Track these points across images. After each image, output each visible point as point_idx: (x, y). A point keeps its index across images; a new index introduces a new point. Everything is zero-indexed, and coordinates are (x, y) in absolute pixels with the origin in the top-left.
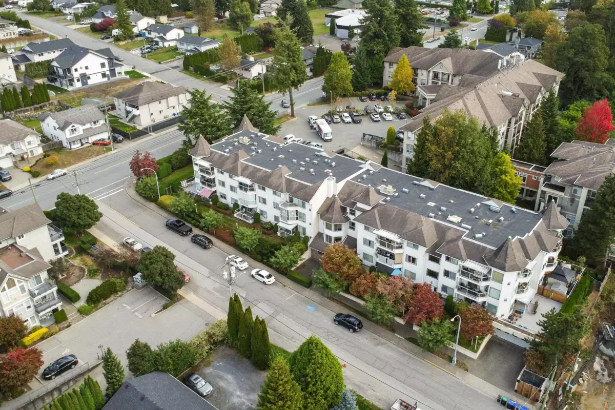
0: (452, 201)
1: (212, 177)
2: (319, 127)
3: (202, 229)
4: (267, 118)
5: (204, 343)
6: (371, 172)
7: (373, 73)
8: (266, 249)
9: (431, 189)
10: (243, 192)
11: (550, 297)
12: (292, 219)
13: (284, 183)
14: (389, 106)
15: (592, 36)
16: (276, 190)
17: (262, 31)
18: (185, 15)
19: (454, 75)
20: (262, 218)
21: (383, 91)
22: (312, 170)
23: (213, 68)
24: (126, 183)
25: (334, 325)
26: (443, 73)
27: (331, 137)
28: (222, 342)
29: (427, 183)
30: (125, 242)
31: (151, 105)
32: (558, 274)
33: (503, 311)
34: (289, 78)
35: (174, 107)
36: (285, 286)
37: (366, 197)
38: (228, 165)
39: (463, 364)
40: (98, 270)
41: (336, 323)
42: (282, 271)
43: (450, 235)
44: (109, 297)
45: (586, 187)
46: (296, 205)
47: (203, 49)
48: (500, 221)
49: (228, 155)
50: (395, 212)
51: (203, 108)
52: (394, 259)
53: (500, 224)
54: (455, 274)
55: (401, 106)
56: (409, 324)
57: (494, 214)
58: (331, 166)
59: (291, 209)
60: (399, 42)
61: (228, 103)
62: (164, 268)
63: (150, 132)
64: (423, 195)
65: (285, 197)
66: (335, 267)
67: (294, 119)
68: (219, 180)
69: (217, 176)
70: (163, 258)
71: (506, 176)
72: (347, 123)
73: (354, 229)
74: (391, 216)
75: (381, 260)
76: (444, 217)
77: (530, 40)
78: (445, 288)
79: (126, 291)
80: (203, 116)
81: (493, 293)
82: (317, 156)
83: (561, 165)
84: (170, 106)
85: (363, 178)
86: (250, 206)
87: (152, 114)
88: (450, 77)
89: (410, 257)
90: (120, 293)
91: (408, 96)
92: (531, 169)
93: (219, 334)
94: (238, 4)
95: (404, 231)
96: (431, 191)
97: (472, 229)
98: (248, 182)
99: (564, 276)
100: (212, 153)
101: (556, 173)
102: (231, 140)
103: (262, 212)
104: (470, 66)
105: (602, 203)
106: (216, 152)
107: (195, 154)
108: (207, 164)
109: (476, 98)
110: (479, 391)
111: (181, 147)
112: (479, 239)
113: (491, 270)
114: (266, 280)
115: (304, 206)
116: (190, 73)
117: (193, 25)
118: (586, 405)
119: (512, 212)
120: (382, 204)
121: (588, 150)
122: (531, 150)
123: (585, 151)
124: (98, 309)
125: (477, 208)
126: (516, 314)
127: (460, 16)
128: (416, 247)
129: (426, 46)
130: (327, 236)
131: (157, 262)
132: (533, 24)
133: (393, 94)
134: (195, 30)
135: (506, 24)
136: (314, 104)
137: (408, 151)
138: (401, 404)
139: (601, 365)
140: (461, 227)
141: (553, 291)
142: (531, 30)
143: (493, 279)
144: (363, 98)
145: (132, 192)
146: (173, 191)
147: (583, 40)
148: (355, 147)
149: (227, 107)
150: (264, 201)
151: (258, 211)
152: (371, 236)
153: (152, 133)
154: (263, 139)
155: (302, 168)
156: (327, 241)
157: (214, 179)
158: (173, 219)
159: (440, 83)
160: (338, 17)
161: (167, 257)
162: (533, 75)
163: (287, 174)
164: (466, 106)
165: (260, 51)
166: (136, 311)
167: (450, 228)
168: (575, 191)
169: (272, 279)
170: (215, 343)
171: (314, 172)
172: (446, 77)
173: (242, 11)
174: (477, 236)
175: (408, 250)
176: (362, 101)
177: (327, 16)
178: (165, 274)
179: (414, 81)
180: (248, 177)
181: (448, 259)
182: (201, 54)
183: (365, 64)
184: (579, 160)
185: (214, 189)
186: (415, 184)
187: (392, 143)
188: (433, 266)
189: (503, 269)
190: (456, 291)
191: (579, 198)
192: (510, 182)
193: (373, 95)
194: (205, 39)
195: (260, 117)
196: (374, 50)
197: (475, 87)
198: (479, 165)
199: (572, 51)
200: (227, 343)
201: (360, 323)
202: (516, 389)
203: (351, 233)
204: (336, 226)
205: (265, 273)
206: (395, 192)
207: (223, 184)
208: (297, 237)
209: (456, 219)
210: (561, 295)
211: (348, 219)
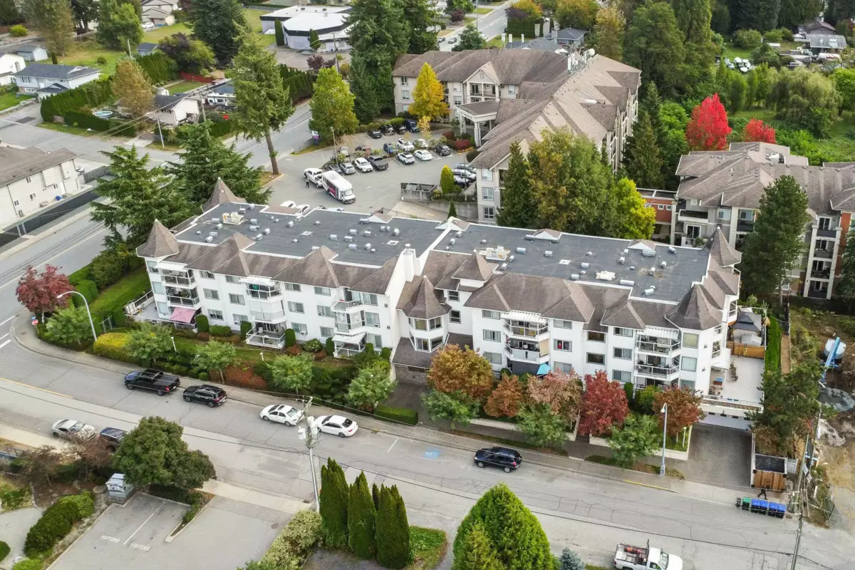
0: (590, 253)
1: (191, 287)
2: (329, 183)
3: (195, 376)
4: (250, 180)
5: (287, 556)
6: (459, 233)
7: (379, 94)
8: (325, 383)
9: (553, 242)
10: (259, 300)
11: (744, 354)
12: (356, 326)
13: (332, 272)
14: (421, 140)
15: (663, 17)
16: (320, 285)
17: (173, 48)
18: (9, 31)
19: (502, 86)
20: (299, 337)
21: (401, 119)
22: (368, 245)
23: (101, 113)
24: (13, 329)
25: (477, 469)
26: (485, 85)
27: (353, 197)
28: (313, 547)
29: (546, 235)
30: (57, 431)
31: (12, 187)
32: (742, 322)
33: (702, 385)
34: (266, 114)
35: (55, 186)
36: (376, 432)
37: (472, 268)
38: (222, 260)
39: (674, 472)
40: (22, 490)
41: (480, 464)
42: (364, 409)
43: (609, 300)
44: (68, 531)
45: (736, 206)
46: (360, 303)
47: (73, 84)
48: (662, 267)
49: (214, 245)
50: (524, 283)
51: (137, 177)
52: (538, 350)
53: (665, 270)
54: (630, 351)
55: (438, 138)
56: (583, 438)
57: (651, 259)
58: (394, 235)
59: (353, 310)
60: (407, 45)
61: (175, 165)
62: (172, 453)
63: (23, 234)
64: (548, 253)
65: (338, 294)
66: (457, 382)
67: (279, 178)
68: (205, 290)
69: (201, 283)
70: (164, 435)
71: (636, 209)
72: (367, 172)
73: (458, 321)
74: (518, 288)
75: (518, 356)
76: (592, 276)
77: (570, 32)
78: (617, 374)
79: (98, 513)
80: (141, 190)
81: (686, 364)
82: (364, 223)
83: (693, 184)
84: (47, 185)
85: (450, 244)
86: (274, 322)
87: (16, 203)
88: (497, 89)
89: (559, 342)
90: (87, 520)
91: (439, 122)
92: (653, 196)
93: (305, 534)
94: (113, 7)
95: (546, 306)
96: (555, 245)
97: (635, 284)
98: (267, 281)
99: (752, 324)
100: (181, 247)
101: (692, 195)
102: (209, 222)
103: (297, 328)
104: (520, 72)
105: (770, 223)
106: (190, 245)
107: (152, 253)
108: (179, 267)
109: (558, 113)
110: (710, 501)
111: (104, 248)
112: (651, 296)
113: (680, 332)
114: (344, 430)
115: (374, 302)
116: (59, 126)
117: (34, 47)
118: (834, 479)
119: (671, 252)
120: (499, 276)
121: (718, 160)
122: (645, 172)
123: (715, 162)
124: (52, 561)
125: (626, 256)
126: (716, 386)
127: (464, 6)
128: (568, 325)
129: (442, 49)
130: (419, 340)
131: (157, 444)
132: (568, 10)
133: (425, 121)
134: (40, 55)
135: (530, 13)
136: (302, 152)
137: (485, 197)
138: (626, 551)
139: (827, 426)
140: (620, 284)
141: (746, 346)
142: (568, 18)
143: (685, 345)
144: (374, 133)
145: (33, 342)
146: (114, 325)
147: (653, 25)
148: (395, 204)
149: (173, 171)
150: (300, 308)
151: (289, 326)
152: (496, 325)
153: (25, 236)
154: (262, 211)
155: (353, 246)
156: (420, 348)
157: (195, 289)
158: (134, 372)
159: (483, 100)
160: (285, 19)
161: (169, 433)
162: (608, 74)
163: (332, 258)
164: (550, 123)
165: (173, 79)
166: (132, 541)
167: (605, 290)
168: (721, 215)
169: (354, 426)
170: (304, 552)
171: (372, 247)
172: (490, 90)
173: (122, 17)
174: (648, 291)
175: (557, 332)
176: (375, 137)
177: (263, 18)
178: (175, 462)
179: (445, 99)
180: (264, 274)
181: (617, 331)
182: (72, 93)
183: (367, 83)
184: (714, 175)
185: (196, 307)
186: (530, 240)
187: (451, 191)
188: (596, 347)
189: (698, 327)
190: (636, 374)
191: (729, 222)
192: (643, 216)
193: (389, 127)
194: (72, 67)
195: (239, 179)
196: (377, 61)
197: (552, 97)
198: (602, 199)
199: (643, 40)
200: (324, 545)
201: (517, 455)
202: (752, 483)
203: (457, 328)
204: (432, 321)
205: (338, 419)
206: (509, 255)
207: (214, 295)
208: (368, 353)
209: (609, 275)
210: (756, 348)
211: (448, 308)
